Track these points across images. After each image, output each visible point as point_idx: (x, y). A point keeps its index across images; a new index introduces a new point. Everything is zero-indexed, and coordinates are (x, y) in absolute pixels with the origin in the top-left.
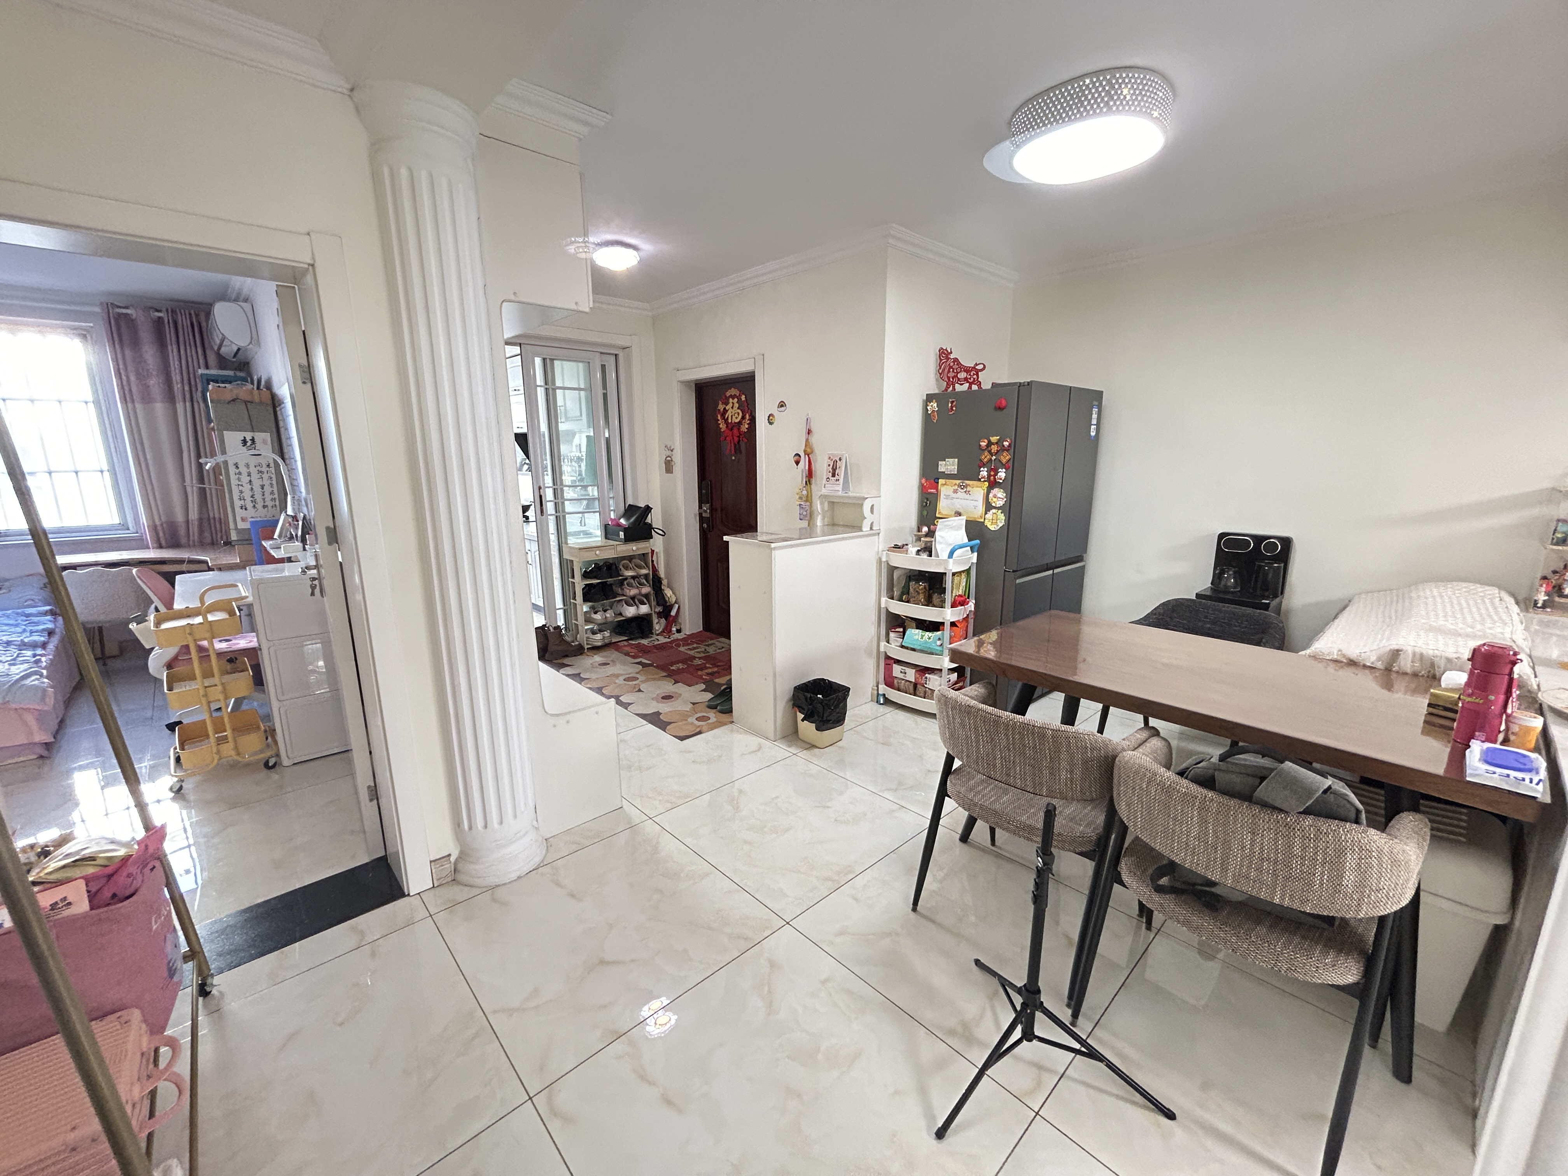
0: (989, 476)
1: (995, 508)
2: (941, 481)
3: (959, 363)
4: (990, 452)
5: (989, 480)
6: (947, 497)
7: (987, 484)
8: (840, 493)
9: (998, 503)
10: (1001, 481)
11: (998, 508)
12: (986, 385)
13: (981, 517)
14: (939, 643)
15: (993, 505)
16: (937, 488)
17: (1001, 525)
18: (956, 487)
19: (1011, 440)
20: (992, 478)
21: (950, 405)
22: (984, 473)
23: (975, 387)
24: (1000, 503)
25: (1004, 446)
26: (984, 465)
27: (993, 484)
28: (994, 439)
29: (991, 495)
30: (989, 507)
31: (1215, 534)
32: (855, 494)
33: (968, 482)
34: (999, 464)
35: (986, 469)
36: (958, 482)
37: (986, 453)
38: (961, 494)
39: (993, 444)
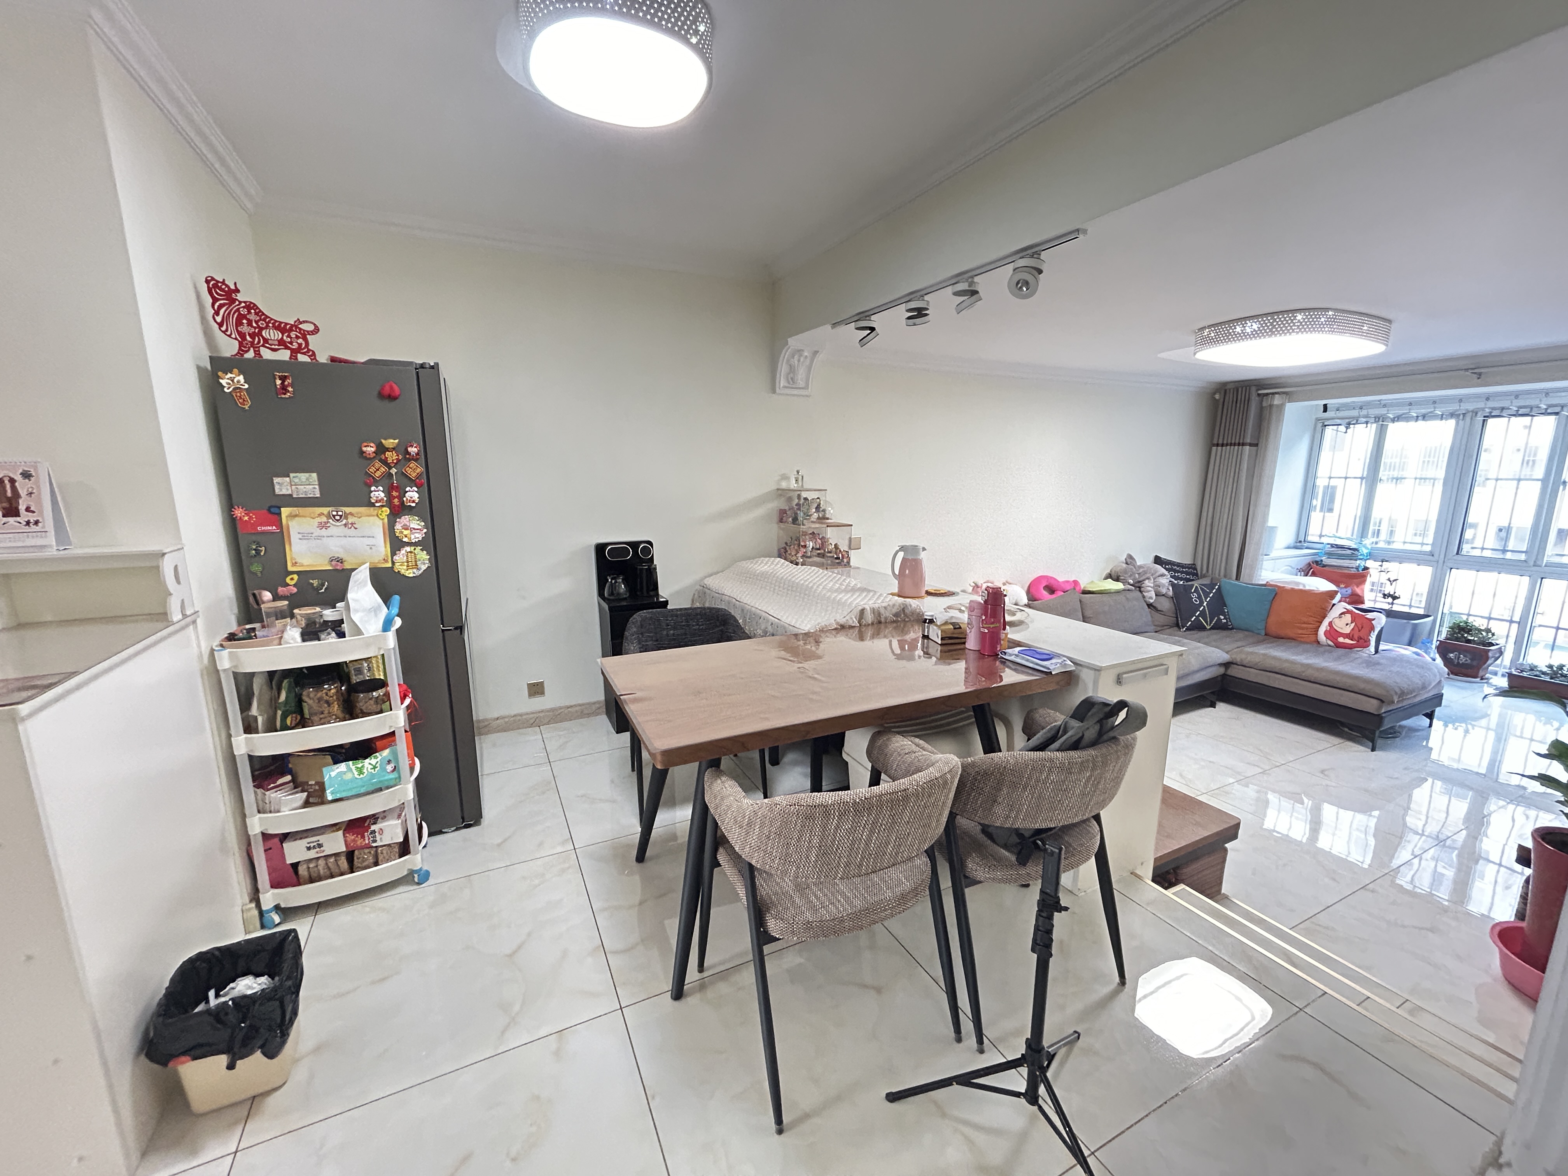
0: (390, 498)
1: (410, 544)
2: (285, 511)
3: (259, 313)
4: (385, 462)
5: (389, 504)
6: (305, 537)
7: (387, 511)
8: (53, 552)
9: (413, 537)
10: (413, 505)
11: (415, 544)
12: (322, 358)
13: (386, 561)
14: (389, 768)
15: (405, 540)
16: (279, 525)
17: (424, 567)
18: (324, 519)
19: (419, 444)
20: (396, 501)
21: (278, 382)
22: (378, 494)
23: (302, 358)
24: (418, 536)
25: (409, 454)
26: (376, 482)
27: (398, 510)
28: (390, 443)
29: (398, 527)
30: (396, 544)
31: (591, 545)
32: (79, 552)
33: (348, 510)
34: (405, 481)
35: (381, 488)
36: (325, 510)
37: (378, 464)
38: (337, 529)
39: (388, 450)
